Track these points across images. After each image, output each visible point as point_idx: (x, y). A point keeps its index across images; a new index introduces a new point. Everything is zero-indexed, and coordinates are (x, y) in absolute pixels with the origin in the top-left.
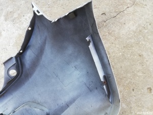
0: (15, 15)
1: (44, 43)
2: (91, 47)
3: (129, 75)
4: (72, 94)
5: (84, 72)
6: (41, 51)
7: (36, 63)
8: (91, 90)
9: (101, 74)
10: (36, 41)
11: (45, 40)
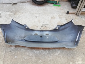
0: (61, 17)
1: (68, 27)
2: (79, 33)
3: (81, 48)
4: (66, 40)
5: (73, 37)
6: (66, 28)
7: (63, 29)
8: (72, 42)
9: (77, 39)
10: (67, 26)
11: (69, 27)
